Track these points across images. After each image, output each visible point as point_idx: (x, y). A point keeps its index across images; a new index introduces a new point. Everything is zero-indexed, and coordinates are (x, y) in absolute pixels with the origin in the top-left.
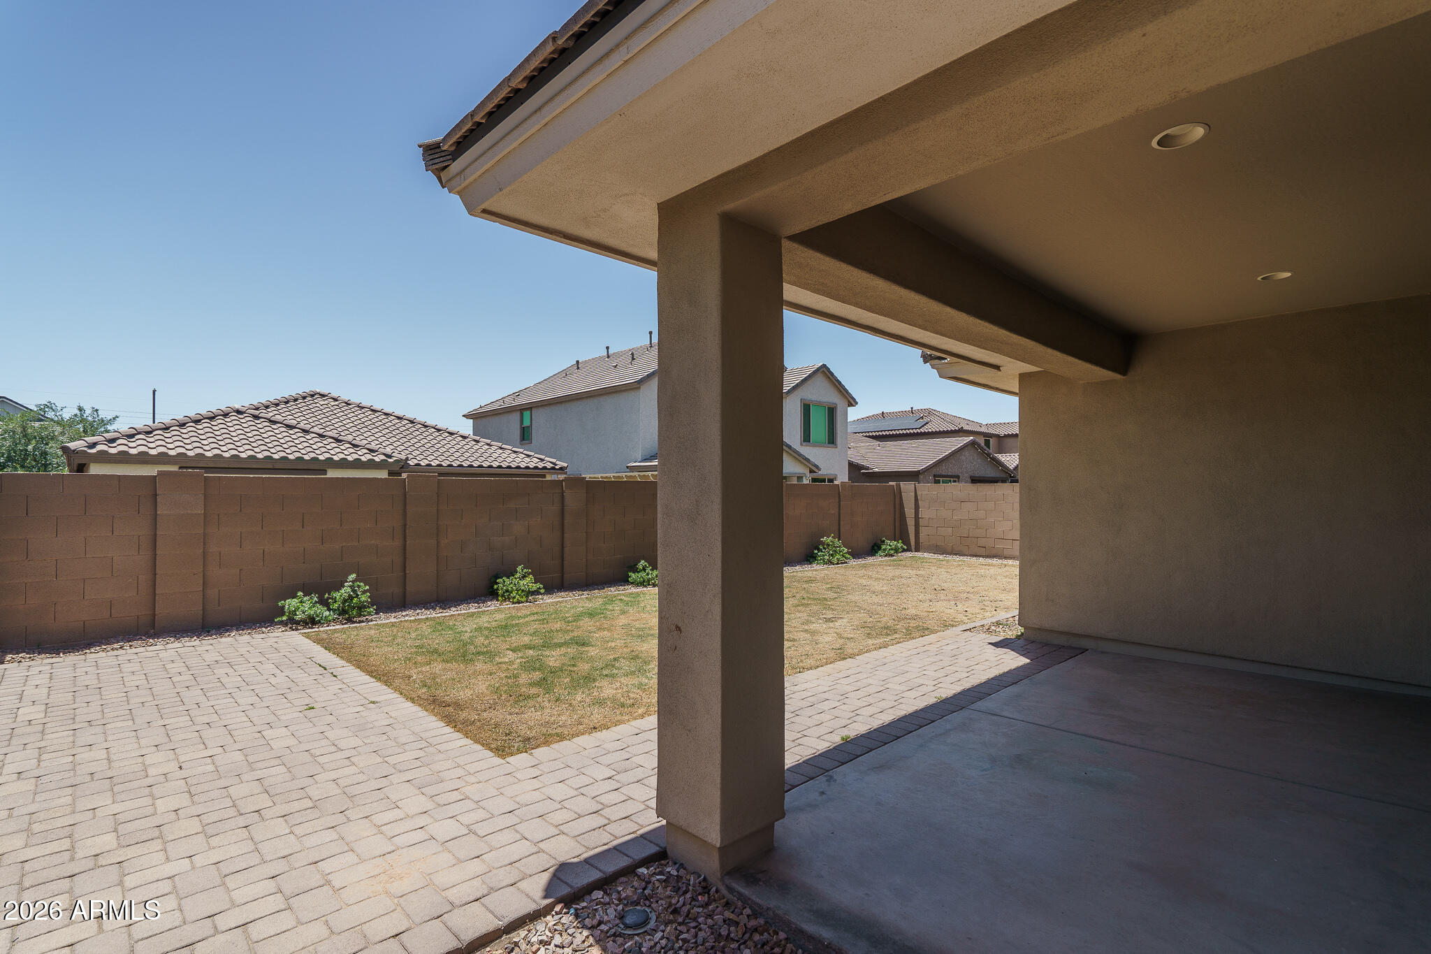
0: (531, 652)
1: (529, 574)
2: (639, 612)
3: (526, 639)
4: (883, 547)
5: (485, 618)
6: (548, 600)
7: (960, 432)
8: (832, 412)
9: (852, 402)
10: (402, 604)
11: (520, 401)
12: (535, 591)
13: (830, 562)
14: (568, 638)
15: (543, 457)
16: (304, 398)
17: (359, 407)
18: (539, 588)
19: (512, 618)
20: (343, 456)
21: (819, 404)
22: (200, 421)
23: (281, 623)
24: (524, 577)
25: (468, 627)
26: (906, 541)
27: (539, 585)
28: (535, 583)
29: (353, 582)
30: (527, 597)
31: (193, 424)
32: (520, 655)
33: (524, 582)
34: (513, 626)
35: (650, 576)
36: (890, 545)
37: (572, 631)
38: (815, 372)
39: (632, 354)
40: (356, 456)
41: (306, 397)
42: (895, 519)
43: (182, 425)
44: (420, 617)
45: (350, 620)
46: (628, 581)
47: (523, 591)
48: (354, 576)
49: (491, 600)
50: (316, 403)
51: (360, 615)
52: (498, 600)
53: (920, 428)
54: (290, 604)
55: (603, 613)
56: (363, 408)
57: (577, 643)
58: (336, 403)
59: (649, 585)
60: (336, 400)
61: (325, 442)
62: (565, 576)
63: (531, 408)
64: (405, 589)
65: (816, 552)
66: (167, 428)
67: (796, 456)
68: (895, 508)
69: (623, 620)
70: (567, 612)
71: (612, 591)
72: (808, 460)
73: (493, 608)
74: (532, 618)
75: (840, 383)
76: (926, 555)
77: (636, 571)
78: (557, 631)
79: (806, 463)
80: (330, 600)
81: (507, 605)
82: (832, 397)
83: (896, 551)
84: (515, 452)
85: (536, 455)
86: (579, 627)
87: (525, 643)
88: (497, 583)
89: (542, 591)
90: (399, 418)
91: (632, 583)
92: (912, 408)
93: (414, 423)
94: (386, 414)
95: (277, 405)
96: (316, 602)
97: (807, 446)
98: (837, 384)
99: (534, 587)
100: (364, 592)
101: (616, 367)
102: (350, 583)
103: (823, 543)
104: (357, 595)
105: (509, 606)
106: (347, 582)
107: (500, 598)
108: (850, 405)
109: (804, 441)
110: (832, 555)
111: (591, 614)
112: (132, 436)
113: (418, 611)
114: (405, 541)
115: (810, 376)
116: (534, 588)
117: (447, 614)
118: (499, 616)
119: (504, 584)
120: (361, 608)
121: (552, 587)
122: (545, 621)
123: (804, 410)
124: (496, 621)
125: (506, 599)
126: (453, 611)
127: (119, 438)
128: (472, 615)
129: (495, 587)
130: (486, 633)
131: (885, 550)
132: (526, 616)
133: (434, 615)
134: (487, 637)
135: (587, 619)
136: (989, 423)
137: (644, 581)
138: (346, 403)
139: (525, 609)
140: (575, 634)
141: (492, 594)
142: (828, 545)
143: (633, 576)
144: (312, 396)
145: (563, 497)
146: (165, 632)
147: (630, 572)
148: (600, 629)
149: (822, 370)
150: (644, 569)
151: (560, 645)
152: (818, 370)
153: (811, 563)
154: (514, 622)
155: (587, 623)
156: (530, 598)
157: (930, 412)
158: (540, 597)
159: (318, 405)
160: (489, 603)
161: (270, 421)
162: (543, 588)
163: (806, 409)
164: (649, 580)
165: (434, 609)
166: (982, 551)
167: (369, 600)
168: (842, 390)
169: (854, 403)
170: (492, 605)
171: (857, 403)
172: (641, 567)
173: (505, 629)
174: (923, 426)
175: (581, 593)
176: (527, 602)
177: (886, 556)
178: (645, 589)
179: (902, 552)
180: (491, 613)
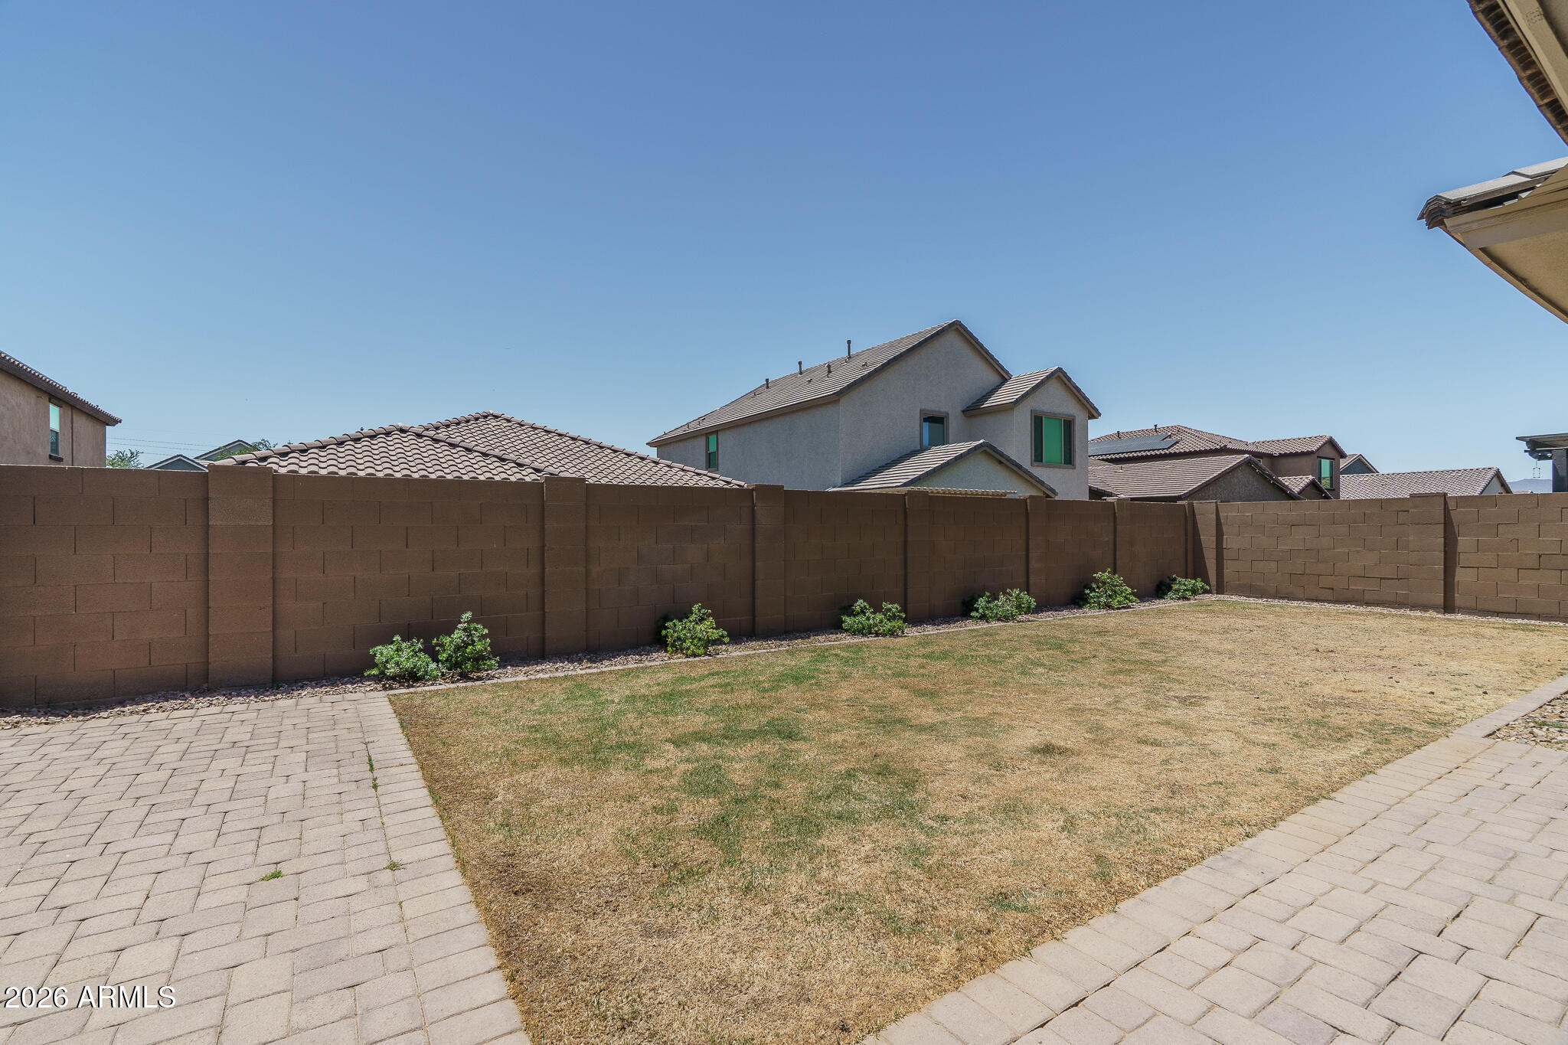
0: (705, 747)
1: (709, 616)
2: (867, 677)
3: (698, 721)
4: (1175, 587)
5: (645, 679)
6: (735, 652)
7: (1224, 451)
8: (1068, 425)
9: (1093, 413)
10: (538, 653)
11: (706, 425)
12: (716, 640)
13: (1108, 606)
14: (764, 720)
15: (729, 479)
16: (477, 419)
17: (533, 428)
18: (722, 636)
19: (682, 680)
20: (505, 476)
21: (1053, 416)
22: (359, 439)
23: (370, 678)
24: (702, 620)
25: (617, 693)
26: (1206, 581)
27: (721, 632)
28: (716, 629)
29: (468, 622)
30: (706, 647)
31: (352, 443)
32: (686, 753)
33: (702, 627)
34: (681, 694)
35: (871, 621)
36: (1185, 585)
37: (771, 707)
38: (1048, 378)
39: (829, 366)
40: (519, 476)
41: (479, 418)
42: (1186, 550)
43: (341, 443)
44: (557, 674)
45: (464, 677)
46: (842, 628)
47: (700, 639)
48: (467, 615)
49: (658, 651)
50: (488, 424)
51: (479, 670)
52: (666, 651)
53: (1169, 448)
54: (382, 652)
55: (813, 677)
56: (536, 429)
57: (779, 732)
58: (510, 424)
59: (870, 633)
60: (509, 421)
61: (488, 462)
62: (757, 618)
63: (717, 431)
64: (544, 634)
65: (1087, 591)
66: (324, 447)
67: (1029, 478)
68: (1186, 535)
69: (846, 691)
70: (761, 673)
71: (821, 641)
72: (1042, 483)
73: (658, 663)
74: (711, 681)
75: (1079, 390)
76: (1234, 598)
77: (852, 614)
78: (747, 707)
79: (1039, 486)
80: (437, 648)
81: (679, 659)
82: (1070, 408)
83: (1194, 592)
84: (698, 474)
85: (722, 478)
86: (779, 701)
87: (696, 729)
88: (666, 628)
89: (727, 640)
90: (573, 439)
91: (847, 631)
92: (1156, 426)
93: (589, 444)
94: (560, 435)
95: (448, 426)
96: (420, 650)
97: (1038, 466)
98: (1076, 392)
99: (715, 634)
100: (483, 637)
101: (810, 381)
102: (466, 625)
103: (1096, 581)
104: (474, 641)
105: (680, 660)
106: (460, 623)
107: (669, 649)
108: (1091, 417)
109: (1035, 461)
110: (1110, 596)
111: (797, 678)
112: (285, 454)
113: (559, 665)
114: (543, 568)
115: (1042, 383)
116: (715, 636)
117: (595, 671)
118: (664, 677)
119: (675, 629)
120: (478, 659)
121: (740, 634)
122: (730, 688)
123: (1035, 423)
124: (659, 684)
125: (677, 649)
126: (605, 666)
127: (270, 457)
128: (628, 673)
129: (664, 632)
130: (640, 705)
131: (1178, 591)
132: (702, 678)
133: (579, 672)
134: (640, 714)
135: (791, 687)
136: (1257, 441)
137: (864, 628)
138: (519, 424)
139: (702, 666)
140: (774, 713)
141: (658, 642)
142: (1104, 583)
143: (848, 621)
144: (485, 417)
145: (753, 512)
146: (221, 687)
147: (844, 614)
148: (814, 705)
149: (1056, 375)
150: (863, 612)
151: (750, 736)
152: (1052, 374)
153: (1080, 607)
154: (684, 687)
155: (791, 694)
156: (710, 648)
157: (1179, 430)
158: (724, 647)
159: (490, 426)
160: (655, 655)
161: (433, 440)
162: (728, 636)
163: (1038, 421)
164: (870, 627)
165: (580, 661)
166: (1328, 594)
167: (489, 649)
168: (1081, 398)
169: (1095, 415)
170: (658, 659)
171: (1100, 415)
172: (858, 609)
173: (670, 699)
174: (1172, 446)
175: (778, 643)
176: (706, 654)
177: (1179, 599)
178: (866, 639)
179: (1203, 593)
180: (654, 670)
